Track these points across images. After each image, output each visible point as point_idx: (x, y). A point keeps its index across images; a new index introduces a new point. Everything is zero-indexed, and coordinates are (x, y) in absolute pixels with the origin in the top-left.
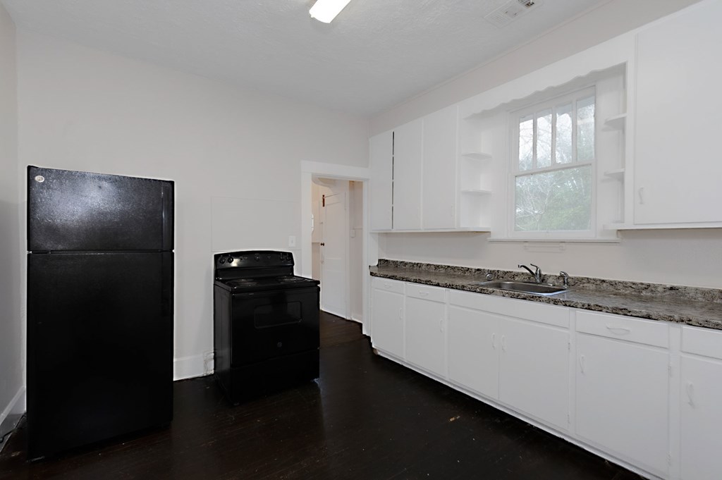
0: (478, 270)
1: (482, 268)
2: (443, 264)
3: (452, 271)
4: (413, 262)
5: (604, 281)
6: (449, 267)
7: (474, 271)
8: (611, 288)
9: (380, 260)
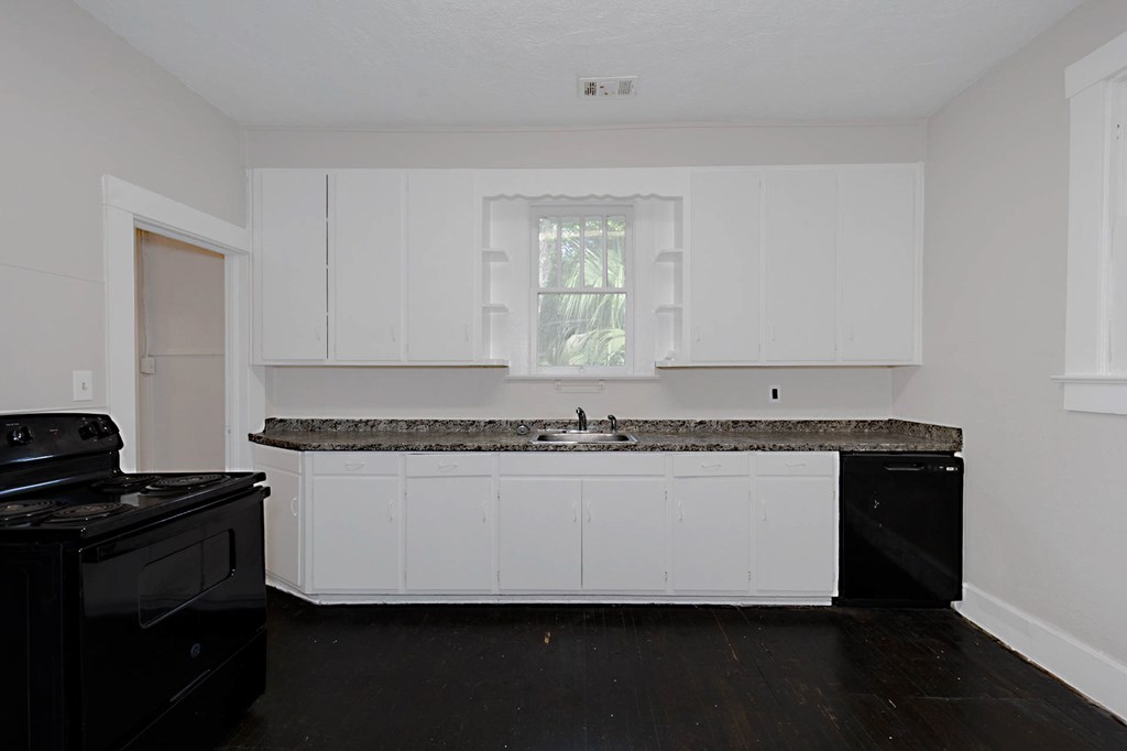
0: (490, 422)
1: (496, 419)
2: (424, 418)
3: (443, 427)
4: (357, 419)
5: (646, 422)
6: (436, 421)
7: (482, 424)
8: (653, 428)
9: (268, 421)
